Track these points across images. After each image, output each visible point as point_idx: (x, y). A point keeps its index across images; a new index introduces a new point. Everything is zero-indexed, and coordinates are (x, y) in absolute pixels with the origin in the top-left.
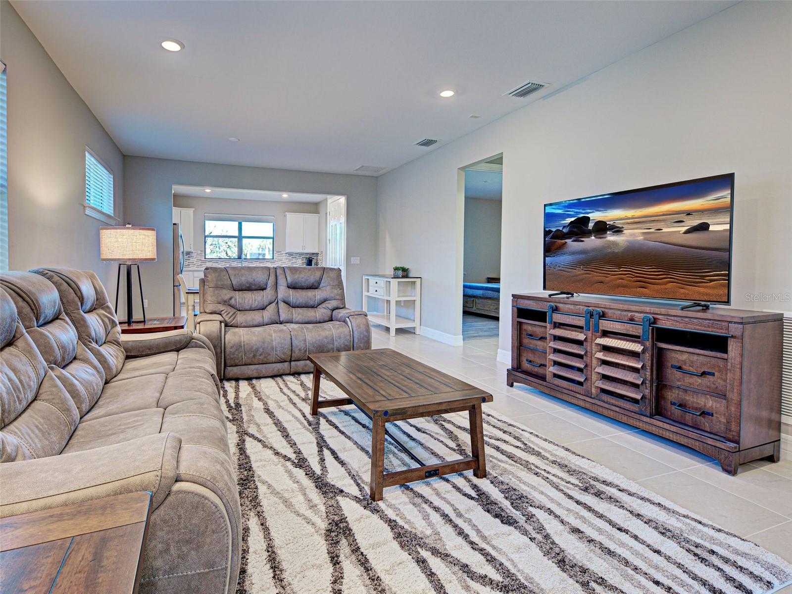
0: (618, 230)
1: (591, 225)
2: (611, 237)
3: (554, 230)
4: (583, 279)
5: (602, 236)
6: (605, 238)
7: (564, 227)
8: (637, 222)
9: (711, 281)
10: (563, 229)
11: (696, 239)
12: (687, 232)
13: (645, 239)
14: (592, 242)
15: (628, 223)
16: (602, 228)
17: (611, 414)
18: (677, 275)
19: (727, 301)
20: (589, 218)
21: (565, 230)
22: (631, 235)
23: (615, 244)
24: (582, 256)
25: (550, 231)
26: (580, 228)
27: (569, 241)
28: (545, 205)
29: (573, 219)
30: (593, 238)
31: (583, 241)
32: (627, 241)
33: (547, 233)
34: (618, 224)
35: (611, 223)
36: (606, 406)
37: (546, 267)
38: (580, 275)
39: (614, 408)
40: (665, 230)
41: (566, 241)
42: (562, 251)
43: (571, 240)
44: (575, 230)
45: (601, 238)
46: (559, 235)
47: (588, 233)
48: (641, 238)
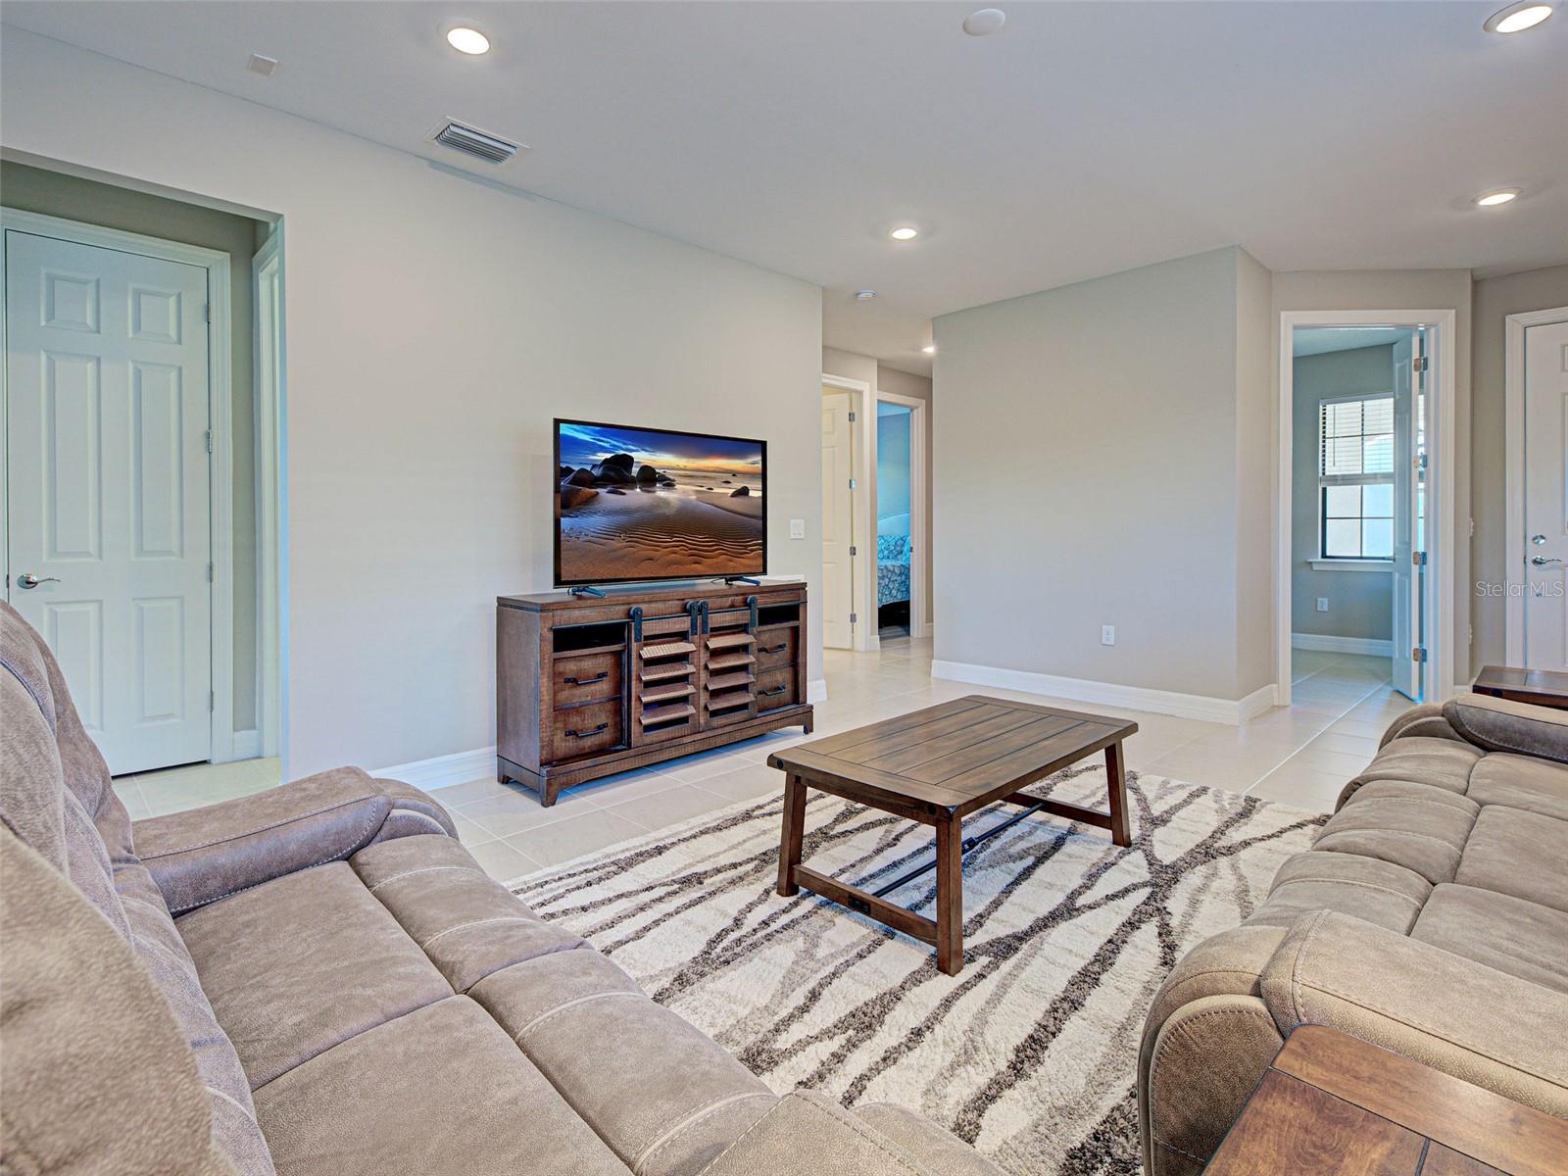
0: (669, 484)
1: (635, 470)
2: (661, 493)
3: (576, 468)
4: (624, 556)
5: (650, 489)
6: (654, 492)
7: (594, 466)
8: (691, 476)
9: (752, 551)
10: (592, 468)
11: (738, 504)
12: (733, 495)
13: (698, 499)
14: (635, 496)
15: (680, 476)
16: (650, 478)
18: (727, 545)
19: (761, 570)
20: (632, 458)
21: (596, 472)
22: (684, 492)
23: (666, 502)
24: (622, 519)
25: (569, 470)
26: (618, 473)
27: (602, 491)
28: (557, 422)
29: (609, 456)
30: (638, 490)
31: (624, 494)
32: (680, 500)
33: (561, 473)
34: (669, 474)
35: (661, 471)
37: (562, 535)
38: (621, 549)
40: (715, 490)
41: (598, 490)
42: (591, 507)
43: (606, 490)
44: (612, 474)
45: (649, 492)
46: (584, 479)
47: (630, 483)
48: (694, 497)
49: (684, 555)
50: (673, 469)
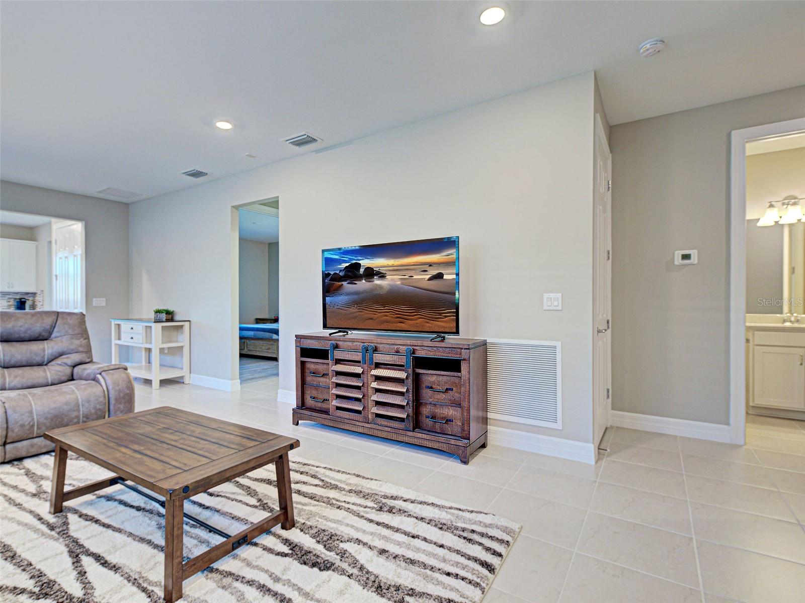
0: (382, 276)
1: (362, 270)
2: (377, 282)
3: (332, 273)
4: (357, 316)
5: (370, 280)
6: (373, 281)
7: (341, 271)
8: (396, 270)
9: (447, 317)
10: (339, 272)
11: (435, 285)
12: (430, 279)
13: (402, 284)
14: (362, 285)
15: (390, 270)
16: (370, 273)
17: (384, 435)
18: (424, 312)
19: (454, 330)
20: (360, 264)
21: (342, 274)
22: (392, 280)
23: (380, 287)
24: (355, 297)
25: (329, 274)
26: (353, 273)
27: (345, 283)
28: (323, 251)
29: (347, 264)
30: (364, 281)
31: (356, 284)
32: (390, 285)
33: (325, 276)
34: (382, 270)
35: (377, 269)
36: (380, 428)
37: (327, 306)
38: (354, 313)
39: (386, 429)
40: (415, 277)
41: (343, 283)
42: (340, 291)
43: (346, 283)
44: (350, 274)
46: (336, 278)
47: (359, 277)
48: (399, 283)
49: (392, 317)
50: (384, 267)
